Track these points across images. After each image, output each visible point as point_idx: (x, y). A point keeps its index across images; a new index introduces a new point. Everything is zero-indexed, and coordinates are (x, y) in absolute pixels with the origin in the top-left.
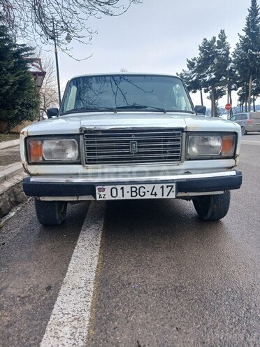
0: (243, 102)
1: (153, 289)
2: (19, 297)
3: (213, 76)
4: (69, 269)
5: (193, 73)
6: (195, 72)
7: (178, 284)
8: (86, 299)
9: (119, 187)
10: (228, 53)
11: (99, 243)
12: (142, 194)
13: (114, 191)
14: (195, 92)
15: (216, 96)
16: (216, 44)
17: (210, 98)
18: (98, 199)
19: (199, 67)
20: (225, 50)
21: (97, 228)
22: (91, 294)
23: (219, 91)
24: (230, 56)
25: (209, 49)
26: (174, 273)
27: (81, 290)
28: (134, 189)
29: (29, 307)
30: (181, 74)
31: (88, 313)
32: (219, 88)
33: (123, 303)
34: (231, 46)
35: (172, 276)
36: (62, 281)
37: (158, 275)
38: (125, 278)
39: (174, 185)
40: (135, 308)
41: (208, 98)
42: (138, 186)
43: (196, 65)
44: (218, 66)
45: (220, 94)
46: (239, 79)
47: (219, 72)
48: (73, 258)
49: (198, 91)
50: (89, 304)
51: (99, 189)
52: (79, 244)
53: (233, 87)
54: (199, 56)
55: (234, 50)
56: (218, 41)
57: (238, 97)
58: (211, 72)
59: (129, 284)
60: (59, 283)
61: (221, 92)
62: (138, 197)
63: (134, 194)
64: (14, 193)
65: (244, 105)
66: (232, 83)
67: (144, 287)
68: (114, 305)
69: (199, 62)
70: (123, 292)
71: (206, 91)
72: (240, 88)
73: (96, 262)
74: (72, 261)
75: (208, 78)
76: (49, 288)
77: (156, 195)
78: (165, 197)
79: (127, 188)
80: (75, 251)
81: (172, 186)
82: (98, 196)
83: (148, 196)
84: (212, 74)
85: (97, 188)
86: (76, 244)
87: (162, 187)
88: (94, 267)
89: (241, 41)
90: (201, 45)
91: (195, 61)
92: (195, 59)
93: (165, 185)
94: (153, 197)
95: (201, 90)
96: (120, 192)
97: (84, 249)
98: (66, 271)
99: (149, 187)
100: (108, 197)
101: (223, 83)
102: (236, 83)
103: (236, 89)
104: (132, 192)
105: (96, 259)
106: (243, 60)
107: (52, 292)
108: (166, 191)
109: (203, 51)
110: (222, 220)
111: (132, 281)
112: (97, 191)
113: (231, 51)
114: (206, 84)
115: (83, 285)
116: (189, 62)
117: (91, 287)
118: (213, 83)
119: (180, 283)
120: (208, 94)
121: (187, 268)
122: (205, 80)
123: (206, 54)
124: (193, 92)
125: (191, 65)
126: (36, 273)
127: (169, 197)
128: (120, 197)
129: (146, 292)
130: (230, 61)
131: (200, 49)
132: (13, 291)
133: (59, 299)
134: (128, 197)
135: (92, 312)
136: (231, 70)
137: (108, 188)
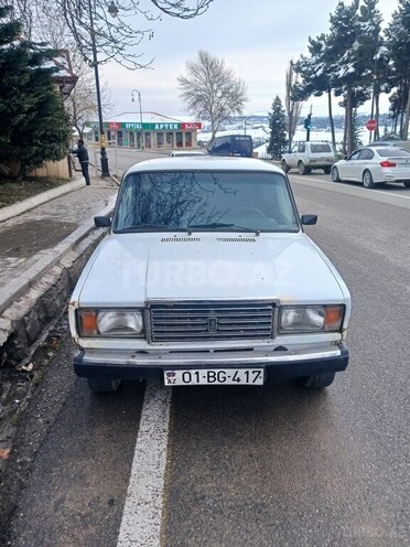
0: (399, 112)
1: (230, 507)
2: (79, 514)
3: (351, 70)
4: (133, 472)
5: (317, 62)
6: (321, 60)
7: (259, 501)
8: (154, 521)
9: (193, 372)
10: (378, 30)
11: (166, 426)
12: (222, 379)
13: (187, 376)
14: (319, 95)
15: (353, 101)
16: (359, 12)
17: (343, 104)
18: (166, 384)
19: (328, 52)
20: (374, 24)
21: (164, 398)
22: (160, 512)
23: (360, 93)
24: (381, 34)
25: (346, 20)
26: (256, 481)
27: (148, 506)
28: (211, 374)
29: (92, 530)
30: (299, 63)
31: (158, 541)
32: (360, 88)
33: (196, 528)
34: (383, 17)
35: (253, 487)
36: (125, 491)
37: (238, 484)
38: (198, 488)
39: (262, 370)
40: (209, 536)
41: (340, 104)
42: (217, 371)
43: (323, 49)
44: (361, 52)
45: (362, 98)
46: (394, 73)
47: (361, 62)
48: (136, 452)
49: (325, 94)
50: (159, 527)
51: (169, 375)
52: (143, 428)
53: (383, 88)
54: (329, 33)
55: (388, 27)
56: (363, 8)
57: (389, 104)
58: (347, 62)
59: (203, 498)
60: (123, 494)
61: (363, 95)
62: (217, 383)
63: (211, 379)
64: (44, 306)
65: (399, 117)
66: (381, 81)
67: (220, 503)
68: (186, 530)
69: (328, 44)
70: (195, 511)
71: (337, 94)
72: (395, 90)
73: (164, 461)
74: (136, 458)
75: (341, 73)
76: (111, 502)
77: (239, 380)
78: (250, 383)
79: (203, 372)
80: (139, 440)
81: (260, 372)
82: (166, 381)
83: (229, 382)
84: (350, 65)
85: (166, 372)
86: (138, 428)
87: (247, 372)
88: (163, 469)
89: (401, 10)
90: (334, 14)
91: (322, 42)
92: (322, 38)
93: (251, 371)
94: (236, 383)
95: (329, 92)
96: (194, 377)
97: (148, 437)
98: (129, 475)
99: (230, 372)
100: (179, 382)
101: (367, 81)
102: (388, 81)
103: (387, 91)
104: (209, 377)
105: (164, 454)
106: (401, 44)
107: (115, 508)
108: (252, 377)
109: (336, 25)
110: (328, 388)
111: (207, 493)
112: (165, 376)
113: (384, 26)
114: (338, 82)
115: (149, 499)
116: (313, 43)
117: (160, 501)
118: (350, 80)
119: (262, 499)
120: (341, 98)
121: (272, 474)
122: (337, 77)
123: (342, 29)
124: (316, 95)
125: (315, 48)
126: (94, 477)
127: (256, 383)
128: (194, 382)
129: (222, 512)
130: (381, 44)
131: (332, 20)
132: (71, 506)
133: (124, 519)
134: (203, 382)
135: (161, 540)
136: (381, 59)
137: (179, 373)
